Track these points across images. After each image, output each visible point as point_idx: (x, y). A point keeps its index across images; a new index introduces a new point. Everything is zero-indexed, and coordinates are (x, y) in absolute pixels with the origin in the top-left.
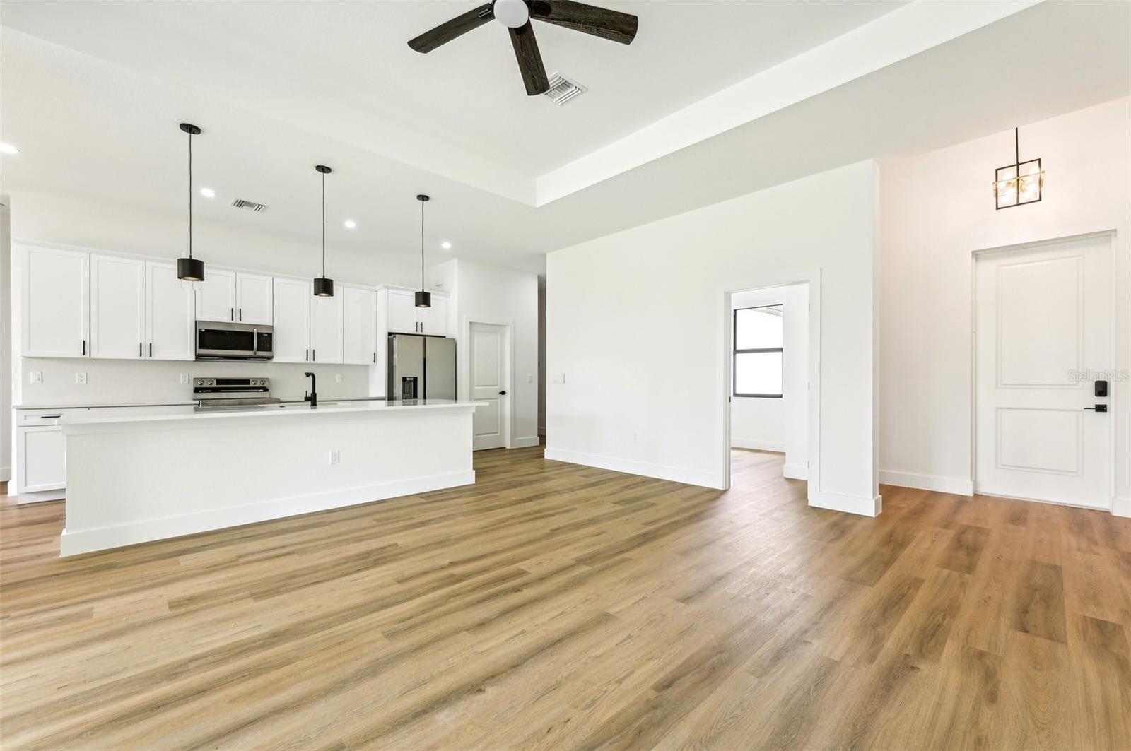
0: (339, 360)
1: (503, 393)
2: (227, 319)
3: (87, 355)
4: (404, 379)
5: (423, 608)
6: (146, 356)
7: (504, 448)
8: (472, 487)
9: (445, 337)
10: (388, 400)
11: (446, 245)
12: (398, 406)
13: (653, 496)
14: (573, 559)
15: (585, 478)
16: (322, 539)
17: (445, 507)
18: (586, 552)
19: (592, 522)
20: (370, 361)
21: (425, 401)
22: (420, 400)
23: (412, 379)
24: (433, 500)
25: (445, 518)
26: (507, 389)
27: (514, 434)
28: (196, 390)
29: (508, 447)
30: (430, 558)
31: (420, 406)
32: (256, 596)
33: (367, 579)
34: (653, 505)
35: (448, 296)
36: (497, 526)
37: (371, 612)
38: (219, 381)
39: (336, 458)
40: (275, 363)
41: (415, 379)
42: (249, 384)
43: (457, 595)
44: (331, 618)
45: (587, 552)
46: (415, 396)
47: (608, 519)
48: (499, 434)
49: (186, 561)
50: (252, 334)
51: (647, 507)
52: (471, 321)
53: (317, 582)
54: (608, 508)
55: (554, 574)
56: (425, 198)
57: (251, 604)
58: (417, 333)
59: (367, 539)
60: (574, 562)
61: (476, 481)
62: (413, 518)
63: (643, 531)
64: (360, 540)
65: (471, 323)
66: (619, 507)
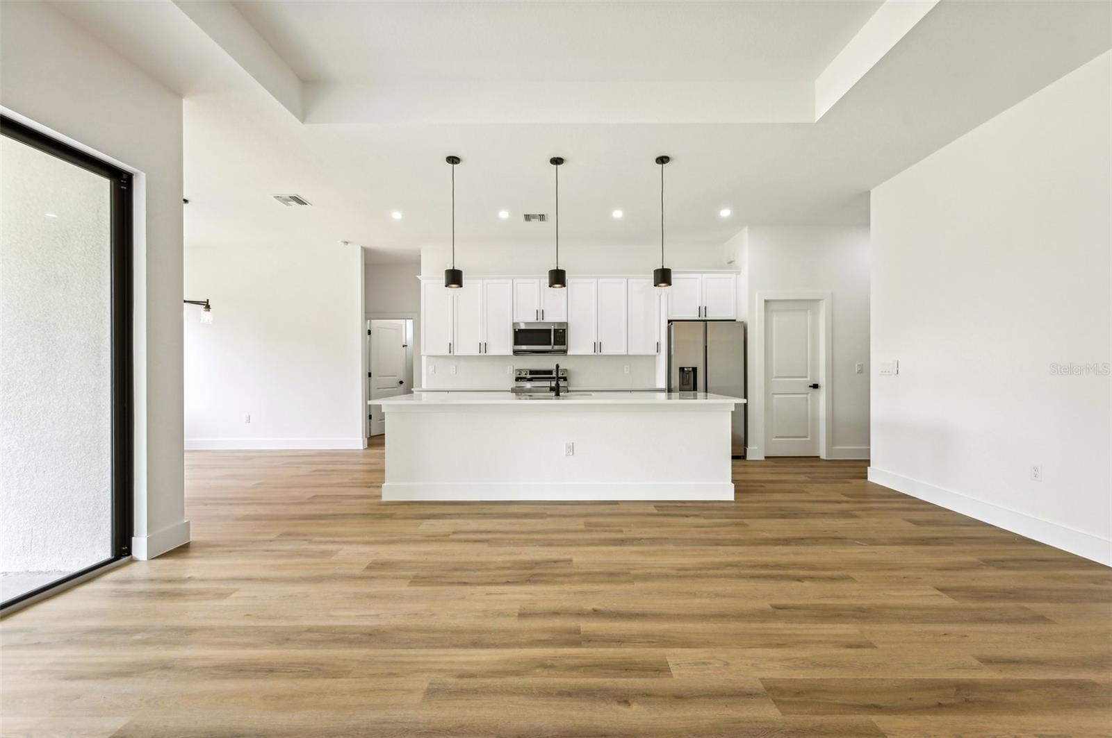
0: (623, 352)
1: (816, 386)
2: (533, 319)
3: (452, 353)
4: (682, 369)
5: (499, 668)
6: (483, 353)
7: (818, 457)
8: (729, 505)
9: (735, 320)
10: (668, 392)
11: (725, 213)
12: (676, 400)
13: (1049, 599)
14: (762, 679)
15: (913, 527)
16: (522, 533)
17: (670, 526)
18: (800, 675)
19: (863, 614)
20: (654, 352)
21: (707, 396)
22: (700, 394)
23: (691, 369)
24: (665, 512)
25: (653, 541)
26: (822, 381)
27: (832, 440)
28: (517, 379)
29: (823, 456)
30: (582, 592)
31: (700, 399)
32: (416, 581)
33: (502, 597)
34: (1042, 619)
35: (738, 273)
36: (704, 572)
37: (456, 646)
38: (532, 372)
39: (571, 449)
40: (570, 355)
41: (695, 370)
42: (552, 374)
43: (552, 667)
44: (424, 635)
45: (802, 677)
46: (695, 388)
47: (902, 619)
48: (808, 439)
49: (427, 526)
50: (550, 330)
51: (1019, 621)
52: (766, 299)
53: (465, 583)
54: (924, 597)
55: (704, 696)
56: (664, 160)
57: (403, 588)
58: (700, 319)
59: (558, 546)
60: (761, 686)
61: (735, 499)
62: (622, 531)
63: (965, 676)
64: (549, 544)
65: (766, 301)
66: (946, 601)
